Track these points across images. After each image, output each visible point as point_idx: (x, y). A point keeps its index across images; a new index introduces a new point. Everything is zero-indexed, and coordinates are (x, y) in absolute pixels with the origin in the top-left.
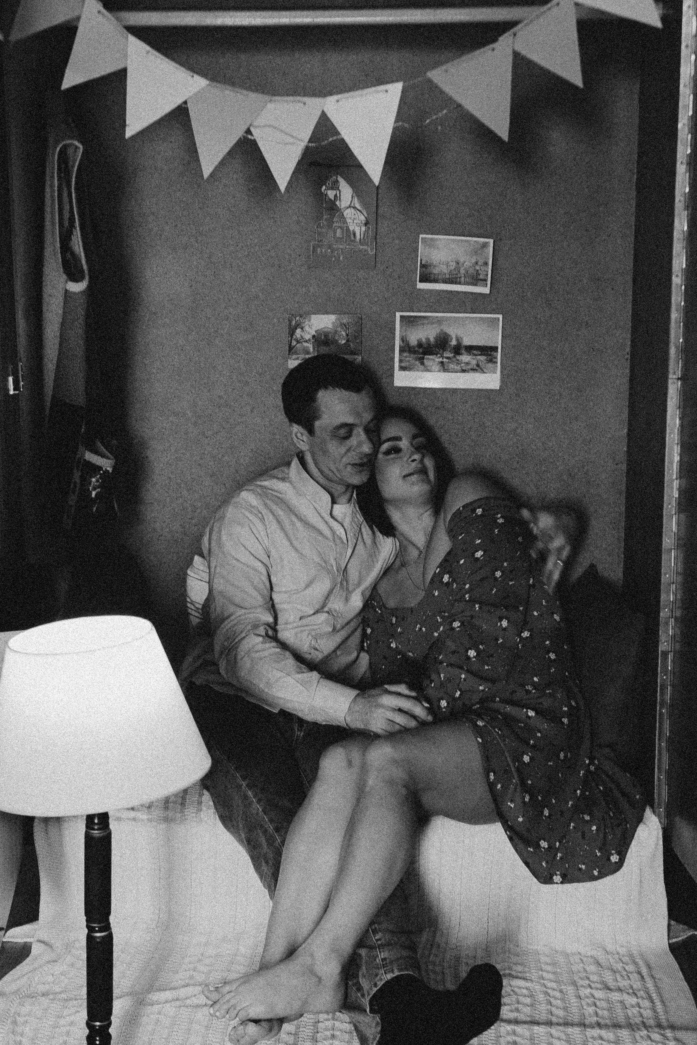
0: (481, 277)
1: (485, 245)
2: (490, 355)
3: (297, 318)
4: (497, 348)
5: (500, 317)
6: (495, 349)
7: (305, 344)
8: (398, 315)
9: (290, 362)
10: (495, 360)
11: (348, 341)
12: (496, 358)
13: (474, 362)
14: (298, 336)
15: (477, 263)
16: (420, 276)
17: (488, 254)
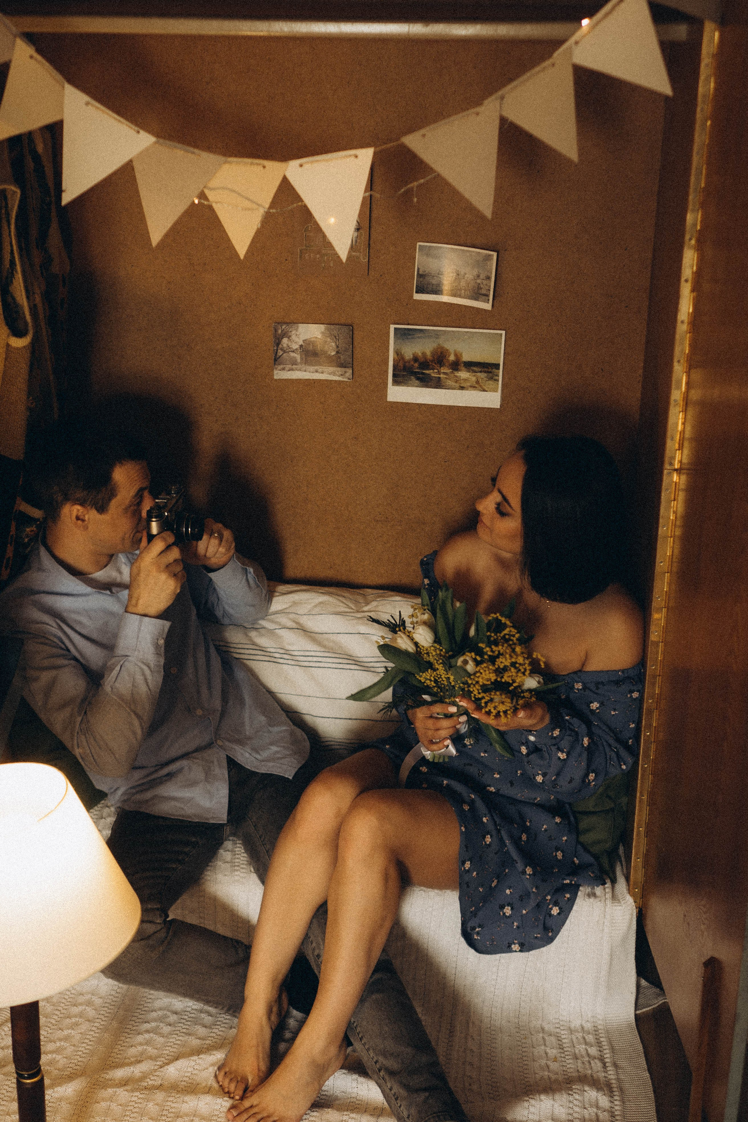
0: (483, 291)
1: (488, 258)
2: (491, 372)
3: (283, 327)
4: (499, 365)
5: (503, 332)
6: (497, 366)
7: (292, 354)
8: (392, 327)
9: (275, 372)
10: (496, 378)
11: (338, 352)
12: (498, 376)
13: (474, 379)
14: (285, 345)
15: (478, 276)
16: (416, 285)
17: (491, 266)
